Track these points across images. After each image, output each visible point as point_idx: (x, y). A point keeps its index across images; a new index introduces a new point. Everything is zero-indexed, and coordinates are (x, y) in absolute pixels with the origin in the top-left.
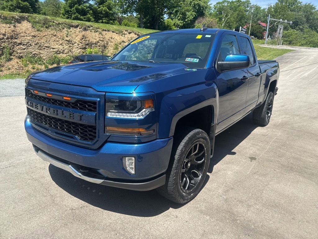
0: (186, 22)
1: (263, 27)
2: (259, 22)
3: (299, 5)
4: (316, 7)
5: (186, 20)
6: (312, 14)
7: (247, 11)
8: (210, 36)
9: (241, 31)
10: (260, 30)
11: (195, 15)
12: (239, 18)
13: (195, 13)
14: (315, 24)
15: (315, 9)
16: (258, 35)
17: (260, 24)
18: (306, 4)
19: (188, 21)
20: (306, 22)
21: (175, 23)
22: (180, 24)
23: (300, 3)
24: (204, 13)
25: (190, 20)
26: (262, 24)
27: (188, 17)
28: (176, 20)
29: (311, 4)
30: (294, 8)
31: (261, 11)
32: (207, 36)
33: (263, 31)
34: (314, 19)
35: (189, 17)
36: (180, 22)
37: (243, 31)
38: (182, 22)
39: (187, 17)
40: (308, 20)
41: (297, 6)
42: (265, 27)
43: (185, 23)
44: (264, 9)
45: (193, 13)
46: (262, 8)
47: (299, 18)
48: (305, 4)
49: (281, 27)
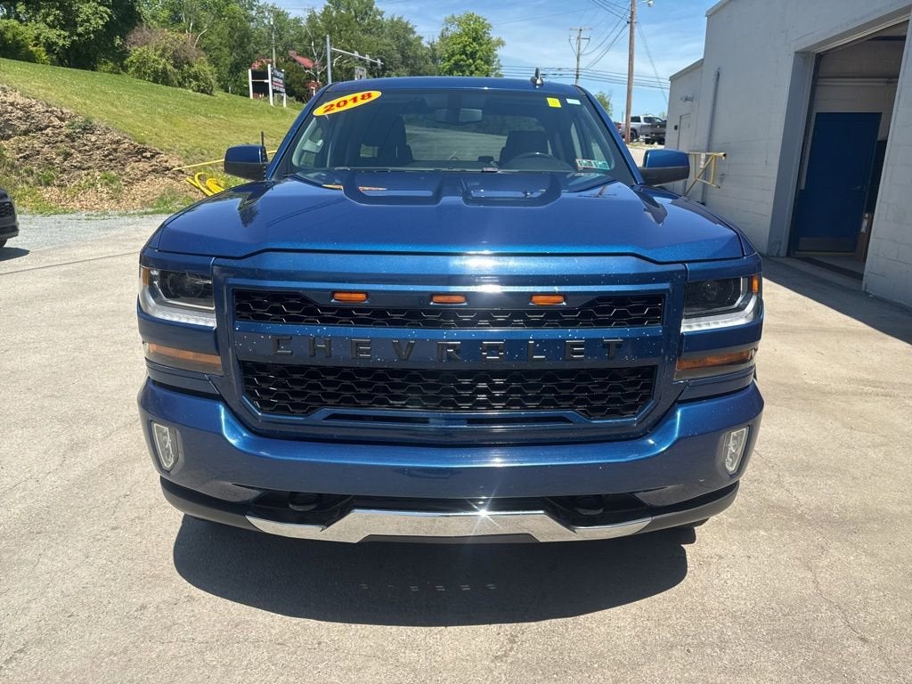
0: (79, 35)
1: (306, 69)
2: (292, 53)
3: (379, 17)
4: (415, 30)
5: (80, 30)
6: (409, 44)
7: (252, 21)
8: (577, 102)
9: (272, 76)
10: (298, 77)
11: (110, 16)
12: (235, 38)
13: (109, 11)
14: (420, 69)
15: (414, 33)
16: (296, 90)
17: (295, 61)
18: (392, 19)
19: (88, 33)
20: (402, 63)
21: (40, 35)
22: (61, 42)
23: (381, 14)
24: (139, 14)
25: (93, 32)
26: (299, 59)
27: (84, 21)
28: (42, 25)
29: (405, 20)
30: (369, 25)
31: (289, 23)
32: (570, 101)
33: (307, 79)
34: (415, 57)
35: (88, 21)
36: (60, 36)
37: (278, 78)
38: (67, 34)
39: (80, 19)
40: (405, 57)
41: (375, 21)
42: (309, 69)
43: (75, 38)
44: (297, 21)
45: (101, 8)
46: (291, 17)
47: (386, 51)
48: (390, 18)
49: (361, 73)
